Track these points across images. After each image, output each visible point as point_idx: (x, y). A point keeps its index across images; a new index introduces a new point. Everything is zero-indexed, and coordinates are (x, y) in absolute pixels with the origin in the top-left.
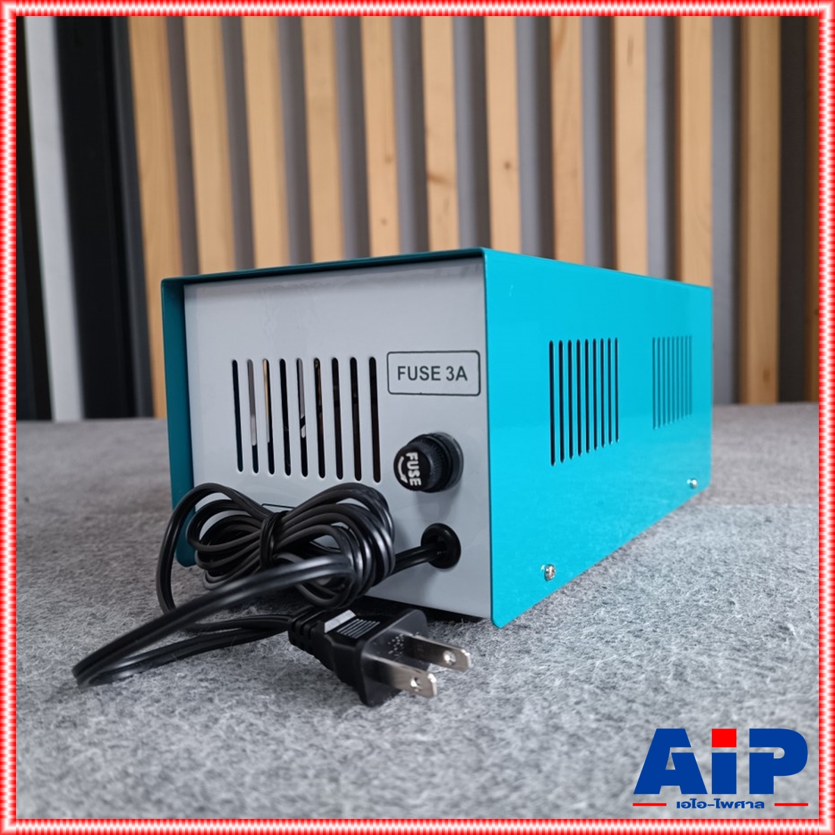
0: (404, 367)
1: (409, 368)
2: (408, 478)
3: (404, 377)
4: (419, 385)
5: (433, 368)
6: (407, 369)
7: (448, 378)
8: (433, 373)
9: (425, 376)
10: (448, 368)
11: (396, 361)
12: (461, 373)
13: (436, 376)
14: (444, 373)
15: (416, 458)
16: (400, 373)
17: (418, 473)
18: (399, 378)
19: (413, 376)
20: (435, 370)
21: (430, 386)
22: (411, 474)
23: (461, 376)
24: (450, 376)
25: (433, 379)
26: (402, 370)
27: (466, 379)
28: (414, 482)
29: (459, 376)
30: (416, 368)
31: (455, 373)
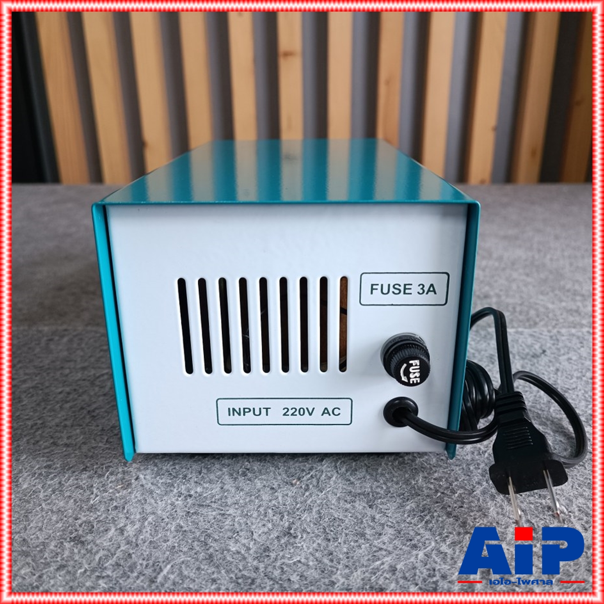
0: (378, 285)
1: (382, 285)
2: (409, 378)
3: (377, 293)
5: (405, 285)
6: (380, 286)
7: (418, 293)
8: (405, 289)
9: (397, 291)
10: (419, 285)
12: (431, 289)
13: (407, 291)
14: (415, 289)
16: (372, 289)
18: (372, 293)
19: (385, 291)
20: (407, 287)
24: (421, 291)
25: (405, 293)
26: (374, 287)
27: (435, 293)
29: (429, 291)
30: (389, 285)
31: (426, 289)
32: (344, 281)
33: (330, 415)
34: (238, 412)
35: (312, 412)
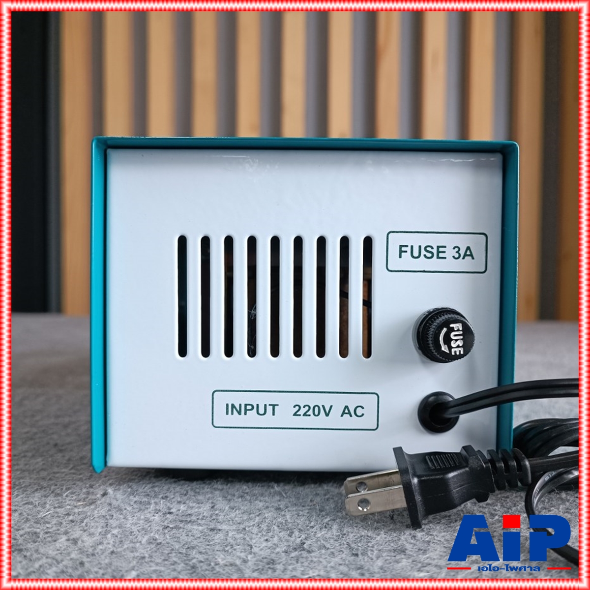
0: (407, 246)
1: (412, 247)
3: (406, 256)
4: (422, 263)
5: (438, 247)
7: (454, 257)
8: (438, 252)
9: (429, 255)
10: (454, 248)
11: (396, 241)
12: (468, 253)
13: (441, 255)
14: (450, 252)
15: (461, 329)
16: (401, 252)
17: (460, 343)
18: (400, 257)
19: (416, 254)
20: (441, 249)
21: (434, 264)
22: (453, 344)
23: (468, 255)
24: (457, 255)
25: (438, 257)
26: (403, 249)
27: (473, 258)
28: (455, 352)
29: (465, 255)
30: (420, 247)
31: (462, 252)
32: (368, 243)
33: (351, 416)
34: (238, 409)
35: (329, 411)
